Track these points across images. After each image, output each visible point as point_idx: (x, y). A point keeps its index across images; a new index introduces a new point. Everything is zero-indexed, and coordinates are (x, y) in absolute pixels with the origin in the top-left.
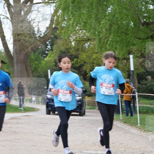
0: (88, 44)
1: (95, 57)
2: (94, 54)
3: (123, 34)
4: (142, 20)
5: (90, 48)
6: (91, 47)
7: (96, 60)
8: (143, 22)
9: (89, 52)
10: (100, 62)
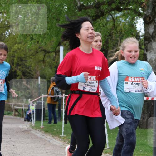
0: (8, 31)
1: (16, 48)
2: (15, 44)
3: (54, 19)
4: (78, 3)
5: (10, 37)
6: (12, 36)
7: (17, 53)
8: (79, 5)
9: (10, 42)
10: (22, 55)
